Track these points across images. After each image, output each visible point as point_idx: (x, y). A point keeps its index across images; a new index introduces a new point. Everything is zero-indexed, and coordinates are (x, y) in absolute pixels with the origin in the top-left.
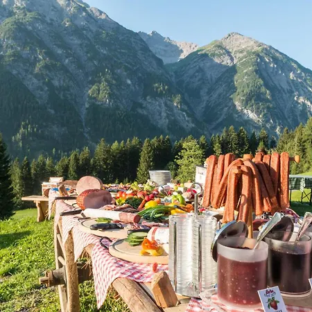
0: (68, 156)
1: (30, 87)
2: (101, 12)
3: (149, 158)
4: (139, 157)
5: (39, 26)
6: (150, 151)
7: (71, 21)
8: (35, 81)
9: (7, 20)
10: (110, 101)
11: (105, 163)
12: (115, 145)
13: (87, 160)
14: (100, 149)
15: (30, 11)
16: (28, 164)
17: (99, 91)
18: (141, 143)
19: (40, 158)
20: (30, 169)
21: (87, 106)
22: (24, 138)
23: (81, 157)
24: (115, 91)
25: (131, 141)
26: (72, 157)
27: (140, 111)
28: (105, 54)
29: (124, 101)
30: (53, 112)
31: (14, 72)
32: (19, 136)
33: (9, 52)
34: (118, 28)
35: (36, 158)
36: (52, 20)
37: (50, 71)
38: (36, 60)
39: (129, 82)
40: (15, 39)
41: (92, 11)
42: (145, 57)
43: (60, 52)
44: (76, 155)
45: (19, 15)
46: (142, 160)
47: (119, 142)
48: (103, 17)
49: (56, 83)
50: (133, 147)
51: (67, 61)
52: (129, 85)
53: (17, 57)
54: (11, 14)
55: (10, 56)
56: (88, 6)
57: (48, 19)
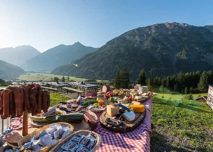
0: (167, 77)
1: (155, 56)
2: (185, 24)
3: (205, 79)
4: (200, 79)
5: (160, 36)
6: (206, 77)
7: (171, 31)
8: (157, 54)
9: (150, 38)
10: (186, 57)
11: (182, 81)
12: (187, 74)
13: (174, 79)
14: (180, 75)
15: (157, 33)
16: (153, 79)
17: (181, 54)
18: (201, 73)
19: (157, 78)
20: (153, 81)
21: (176, 60)
22: (152, 72)
23: (171, 78)
24: (189, 53)
25: (195, 72)
26: (168, 78)
27: (202, 60)
28: (185, 40)
29: (193, 56)
30: (162, 63)
31: (151, 52)
32: (151, 71)
33: (150, 47)
34: (193, 28)
35: (155, 78)
36: (164, 33)
37: (162, 50)
38: (158, 48)
39: (197, 48)
40: (151, 43)
41: (180, 25)
42: (207, 36)
43: (166, 43)
44: (169, 77)
45: (153, 35)
46: (201, 80)
47: (189, 73)
48: (186, 25)
49: (164, 54)
50: (197, 75)
51: (169, 45)
52: (197, 50)
53: (152, 48)
54: (151, 35)
55: (150, 48)
56: (179, 24)
57: (163, 33)
